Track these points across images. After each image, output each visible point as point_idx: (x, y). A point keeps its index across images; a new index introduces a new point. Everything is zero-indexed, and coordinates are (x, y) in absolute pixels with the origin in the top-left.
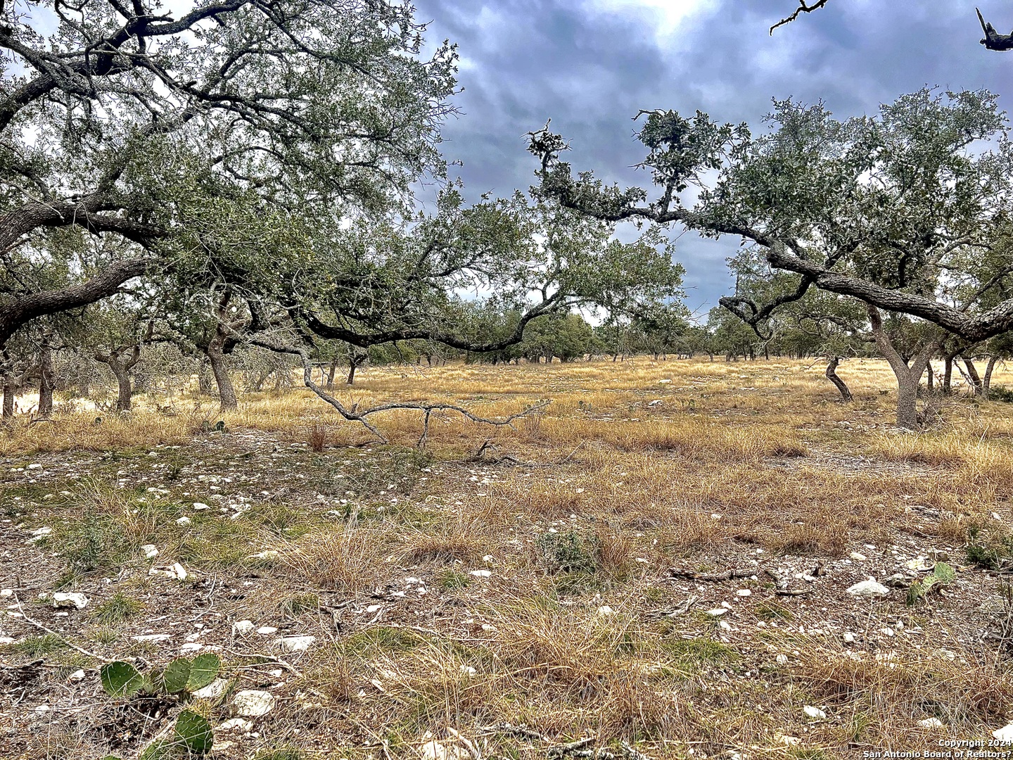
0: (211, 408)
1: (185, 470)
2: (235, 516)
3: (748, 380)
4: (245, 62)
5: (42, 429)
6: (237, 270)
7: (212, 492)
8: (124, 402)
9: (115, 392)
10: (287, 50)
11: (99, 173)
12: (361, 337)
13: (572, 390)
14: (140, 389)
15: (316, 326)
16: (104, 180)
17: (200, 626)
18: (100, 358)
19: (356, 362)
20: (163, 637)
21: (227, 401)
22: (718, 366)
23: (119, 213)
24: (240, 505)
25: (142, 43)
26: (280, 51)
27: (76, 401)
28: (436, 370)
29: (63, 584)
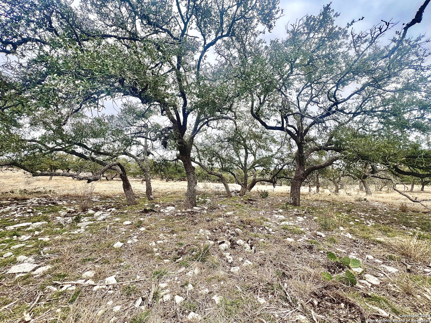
0: (363, 195)
1: (353, 210)
2: (368, 226)
4: (368, 101)
5: (317, 195)
6: (366, 157)
7: (361, 217)
8: (337, 191)
9: (335, 188)
10: (382, 93)
11: (328, 137)
12: (421, 175)
14: (342, 188)
16: (329, 139)
17: (355, 252)
18: (330, 180)
20: (344, 251)
21: (368, 193)
23: (333, 146)
24: (371, 223)
25: (337, 106)
26: (381, 94)
27: (325, 190)
29: (319, 231)
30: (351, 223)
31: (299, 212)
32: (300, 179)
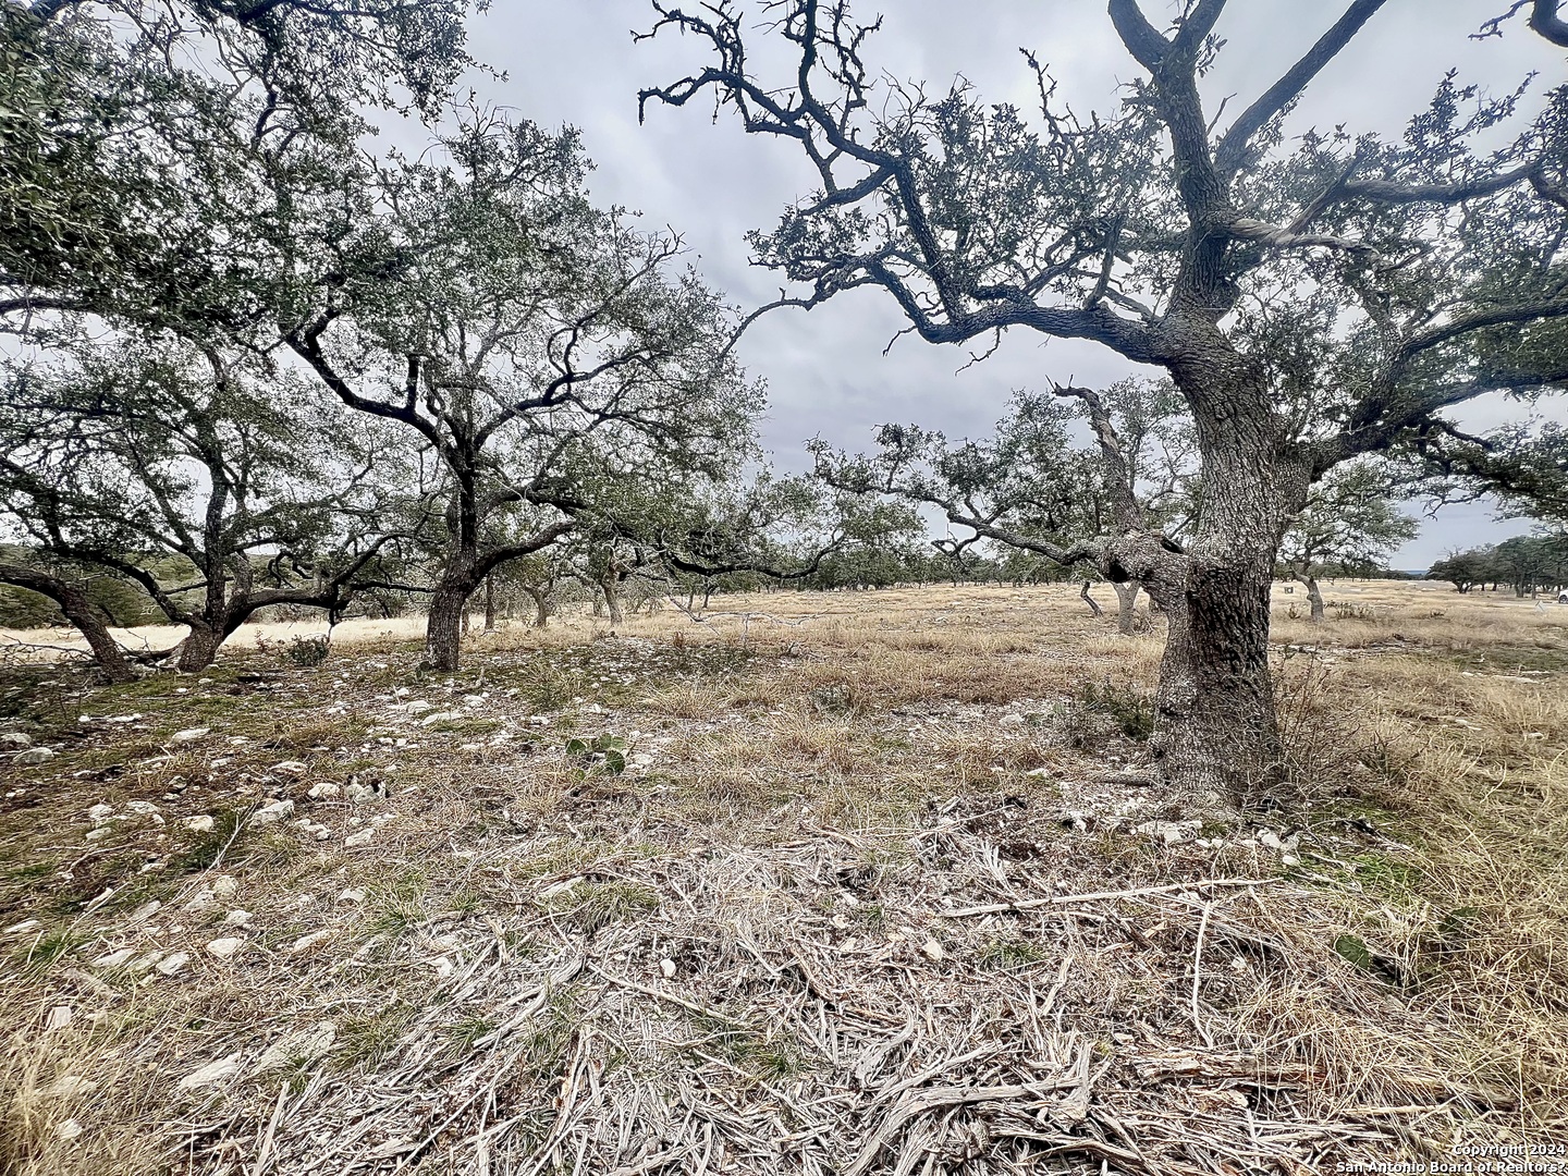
0: (604, 625)
2: (626, 684)
3: (1025, 601)
6: (628, 529)
8: (541, 622)
9: (534, 614)
12: (708, 570)
13: (879, 610)
14: (551, 613)
15: (677, 562)
19: (710, 591)
21: (614, 619)
22: (1006, 590)
24: (629, 678)
25: (569, 388)
27: (509, 621)
28: (773, 597)
29: (534, 713)
30: (595, 685)
31: (461, 686)
32: (461, 588)
